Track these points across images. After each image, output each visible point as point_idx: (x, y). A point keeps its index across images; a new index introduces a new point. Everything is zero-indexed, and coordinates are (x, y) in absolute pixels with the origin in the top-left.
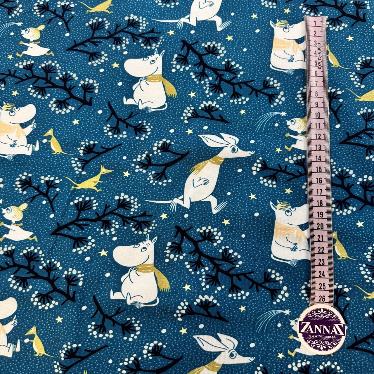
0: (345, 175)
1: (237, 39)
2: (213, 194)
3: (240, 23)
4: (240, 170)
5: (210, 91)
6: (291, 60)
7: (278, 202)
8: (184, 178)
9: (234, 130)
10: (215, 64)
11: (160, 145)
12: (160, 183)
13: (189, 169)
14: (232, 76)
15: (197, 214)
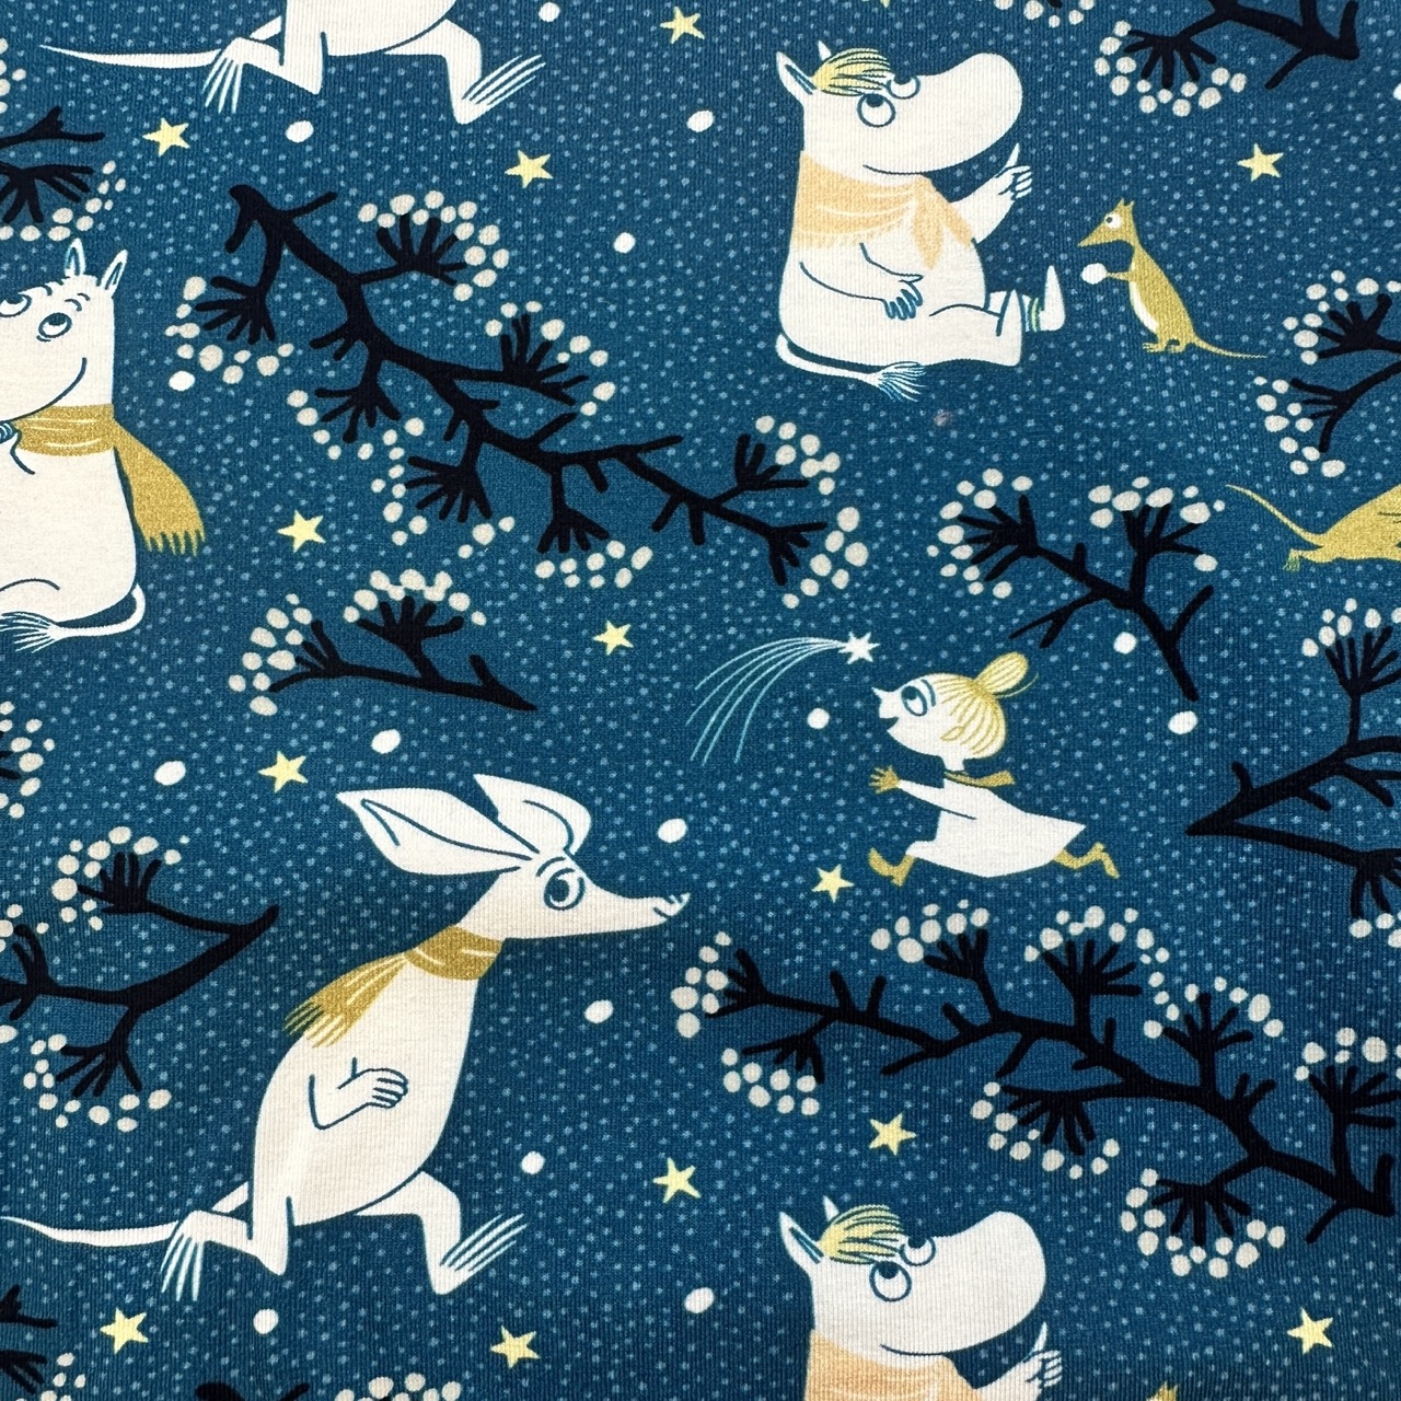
0: (1223, 1025)
1: (576, 177)
2: (439, 1165)
3: (595, 69)
4: (599, 1012)
5: (413, 507)
6: (904, 307)
7: (831, 1210)
8: (253, 1070)
9: (562, 750)
10: (439, 336)
11: (92, 871)
12: (99, 1115)
13: (286, 1009)
14: (544, 410)
15: (334, 1298)
